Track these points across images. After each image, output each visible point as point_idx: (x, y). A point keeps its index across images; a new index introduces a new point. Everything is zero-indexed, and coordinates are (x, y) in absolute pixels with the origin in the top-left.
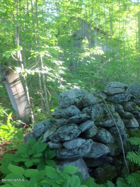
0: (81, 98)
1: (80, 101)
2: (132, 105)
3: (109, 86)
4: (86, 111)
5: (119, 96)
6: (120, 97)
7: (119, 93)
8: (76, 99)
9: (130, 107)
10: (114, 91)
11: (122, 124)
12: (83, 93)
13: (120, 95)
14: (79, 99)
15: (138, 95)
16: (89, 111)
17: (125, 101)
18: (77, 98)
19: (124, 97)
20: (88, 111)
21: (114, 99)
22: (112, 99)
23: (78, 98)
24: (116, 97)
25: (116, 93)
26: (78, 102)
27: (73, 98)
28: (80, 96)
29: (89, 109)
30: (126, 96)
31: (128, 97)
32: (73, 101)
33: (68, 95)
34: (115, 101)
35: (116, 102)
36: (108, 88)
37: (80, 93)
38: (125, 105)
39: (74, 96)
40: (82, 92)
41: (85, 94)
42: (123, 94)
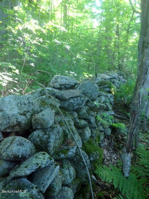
0: (29, 113)
1: (28, 119)
2: (86, 111)
3: (55, 80)
4: (38, 138)
5: (75, 101)
6: (76, 103)
7: (75, 96)
8: (19, 116)
9: (85, 113)
10: (69, 95)
11: (79, 141)
12: (31, 105)
13: (76, 99)
14: (26, 117)
15: (91, 96)
16: (45, 139)
17: (81, 107)
18: (21, 114)
19: (81, 102)
20: (42, 138)
21: (69, 105)
22: (66, 105)
23: (24, 115)
24: (71, 103)
25: (71, 96)
26: (23, 122)
27: (13, 115)
28: (26, 110)
29: (45, 136)
30: (83, 101)
31: (85, 102)
32: (15, 120)
33: (5, 109)
34: (70, 107)
35: (70, 109)
36: (54, 83)
37: (25, 104)
38: (80, 112)
39: (16, 111)
40: (29, 103)
41: (34, 105)
42: (79, 98)
